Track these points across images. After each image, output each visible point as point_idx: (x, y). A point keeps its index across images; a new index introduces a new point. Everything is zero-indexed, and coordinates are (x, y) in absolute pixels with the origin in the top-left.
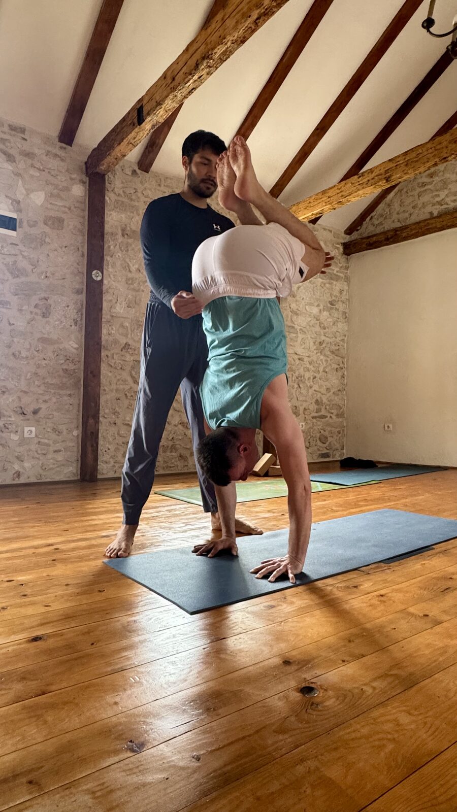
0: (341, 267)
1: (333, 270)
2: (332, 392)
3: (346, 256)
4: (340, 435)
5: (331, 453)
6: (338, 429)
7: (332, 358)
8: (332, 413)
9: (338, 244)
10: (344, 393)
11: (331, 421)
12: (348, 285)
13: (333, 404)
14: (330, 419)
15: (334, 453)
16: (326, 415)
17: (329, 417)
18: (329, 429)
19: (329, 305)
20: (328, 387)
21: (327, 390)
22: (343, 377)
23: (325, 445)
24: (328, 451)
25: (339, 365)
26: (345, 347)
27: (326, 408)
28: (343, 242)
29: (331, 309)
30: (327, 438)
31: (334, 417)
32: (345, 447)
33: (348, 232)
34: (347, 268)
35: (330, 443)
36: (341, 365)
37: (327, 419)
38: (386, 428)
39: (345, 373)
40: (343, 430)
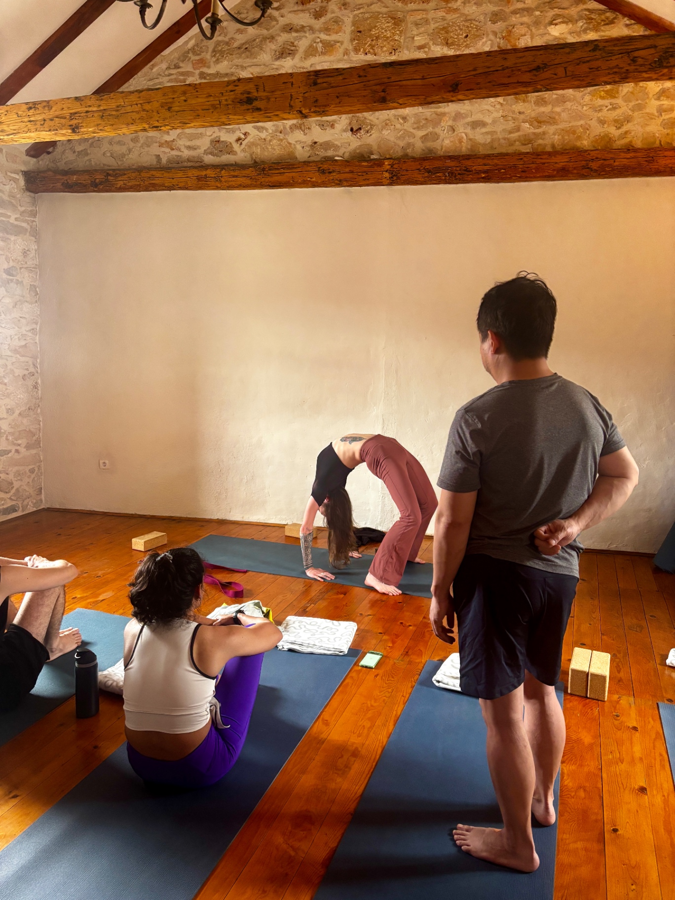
0: (23, 212)
1: (9, 217)
2: (17, 412)
3: (32, 194)
4: (33, 476)
5: (20, 505)
6: (31, 467)
7: (14, 360)
8: (19, 445)
9: (15, 172)
10: (39, 410)
11: (17, 456)
12: (38, 242)
13: (19, 431)
14: (16, 454)
15: (25, 502)
16: (9, 448)
17: (13, 451)
18: (16, 469)
19: (5, 276)
20: (9, 407)
21: (8, 413)
22: (35, 387)
23: (8, 496)
24: (13, 503)
25: (27, 369)
26: (37, 341)
27: (7, 439)
28: (24, 168)
29: (9, 281)
30: (12, 483)
31: (22, 450)
32: (43, 491)
33: (32, 153)
34: (34, 214)
35: (17, 490)
36: (32, 370)
37: (10, 455)
38: (101, 465)
39: (39, 381)
40: (39, 467)
